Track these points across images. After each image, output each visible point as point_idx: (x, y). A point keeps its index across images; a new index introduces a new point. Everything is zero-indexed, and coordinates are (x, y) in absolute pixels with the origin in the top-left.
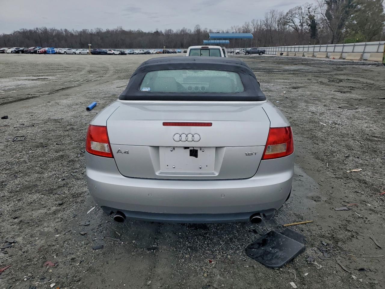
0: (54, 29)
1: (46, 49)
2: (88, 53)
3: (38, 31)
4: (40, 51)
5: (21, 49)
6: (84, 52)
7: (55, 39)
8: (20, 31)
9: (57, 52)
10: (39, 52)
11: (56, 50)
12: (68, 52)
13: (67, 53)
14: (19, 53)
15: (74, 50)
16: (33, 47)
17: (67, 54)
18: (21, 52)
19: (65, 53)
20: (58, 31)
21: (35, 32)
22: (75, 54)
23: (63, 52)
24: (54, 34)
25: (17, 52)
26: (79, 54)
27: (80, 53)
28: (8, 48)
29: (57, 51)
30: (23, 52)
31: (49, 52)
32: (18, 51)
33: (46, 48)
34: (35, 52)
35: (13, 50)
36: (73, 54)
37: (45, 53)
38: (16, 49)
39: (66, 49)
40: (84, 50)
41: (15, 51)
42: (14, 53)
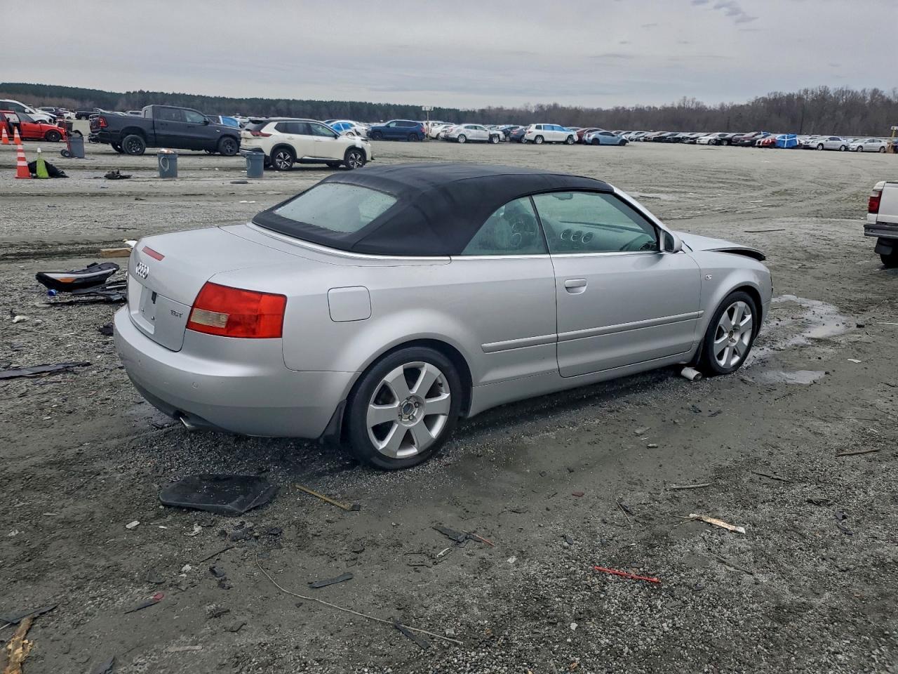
0: (845, 90)
1: (778, 137)
2: (883, 150)
3: (805, 97)
4: (763, 140)
5: (729, 135)
6: (871, 147)
7: (840, 113)
8: (767, 97)
9: (801, 144)
10: (759, 142)
11: (801, 139)
12: (827, 144)
13: (825, 147)
14: (722, 145)
15: (844, 141)
16: (753, 133)
17: (823, 149)
18: (725, 143)
19: (820, 147)
20: (854, 95)
21: (800, 98)
22: (847, 149)
23: (815, 145)
24: (841, 102)
25: (718, 143)
26: (856, 151)
27: (860, 149)
28: (705, 134)
29: (803, 142)
30: (730, 142)
31: (782, 144)
32: (722, 139)
33: (776, 135)
34: (752, 144)
35: (712, 138)
36: (840, 150)
37: (773, 145)
38: (720, 135)
39: (825, 137)
40: (873, 141)
41: (716, 140)
42: (713, 144)
